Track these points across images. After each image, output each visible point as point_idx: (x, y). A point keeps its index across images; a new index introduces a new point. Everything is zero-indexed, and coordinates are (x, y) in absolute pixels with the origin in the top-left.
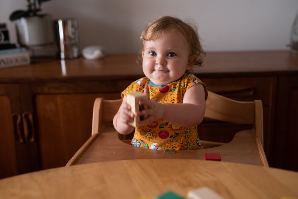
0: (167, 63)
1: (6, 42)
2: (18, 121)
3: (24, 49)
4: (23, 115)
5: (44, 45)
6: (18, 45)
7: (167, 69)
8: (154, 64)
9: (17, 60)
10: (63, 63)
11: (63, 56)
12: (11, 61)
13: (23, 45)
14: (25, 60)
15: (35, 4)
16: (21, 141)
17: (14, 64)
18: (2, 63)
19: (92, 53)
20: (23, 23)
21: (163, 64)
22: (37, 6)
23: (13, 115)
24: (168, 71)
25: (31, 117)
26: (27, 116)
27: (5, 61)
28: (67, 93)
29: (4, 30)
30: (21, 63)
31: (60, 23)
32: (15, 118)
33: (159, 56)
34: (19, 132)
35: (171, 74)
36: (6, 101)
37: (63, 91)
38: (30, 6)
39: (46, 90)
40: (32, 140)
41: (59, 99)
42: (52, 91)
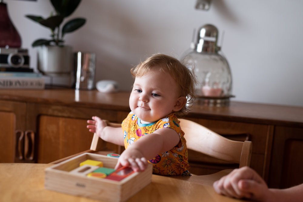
0: (149, 101)
1: (26, 66)
2: (21, 138)
3: (40, 75)
4: (26, 133)
5: (60, 73)
6: (36, 70)
7: (149, 107)
8: (137, 100)
9: (32, 84)
10: (77, 93)
11: (78, 86)
12: (27, 84)
14: (39, 84)
15: (58, 35)
16: (21, 158)
17: (29, 87)
18: (18, 85)
19: (105, 87)
21: (145, 101)
22: (60, 37)
23: (17, 131)
24: (150, 109)
25: (33, 136)
26: (29, 134)
27: (21, 82)
29: (25, 54)
30: (35, 87)
31: (79, 55)
32: (18, 135)
33: (144, 93)
35: (152, 112)
36: (12, 117)
37: (65, 115)
38: (53, 36)
39: (50, 112)
40: (31, 158)
41: (61, 122)
42: (56, 113)
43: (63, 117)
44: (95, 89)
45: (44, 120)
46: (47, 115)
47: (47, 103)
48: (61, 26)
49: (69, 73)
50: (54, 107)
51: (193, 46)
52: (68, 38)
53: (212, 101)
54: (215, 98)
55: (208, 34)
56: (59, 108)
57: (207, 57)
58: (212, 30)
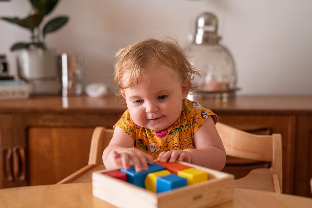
1: (5, 74)
2: (8, 156)
3: (23, 83)
4: (14, 149)
5: (44, 79)
6: (17, 78)
9: (14, 93)
11: (65, 92)
12: (8, 93)
13: (22, 78)
14: (22, 93)
15: (38, 37)
16: (10, 178)
17: (11, 97)
20: (25, 56)
22: (41, 39)
25: (22, 152)
26: (18, 151)
28: (63, 127)
29: (3, 61)
30: (18, 96)
31: (64, 58)
32: (5, 152)
34: (8, 168)
37: (59, 124)
38: (33, 37)
39: (41, 122)
40: (23, 178)
41: (55, 133)
42: (48, 123)
43: (56, 127)
44: (84, 94)
45: (34, 133)
46: (37, 126)
47: (36, 113)
48: (42, 26)
49: (53, 79)
50: (45, 117)
51: (191, 38)
52: (50, 40)
53: (218, 96)
54: (221, 92)
55: (207, 23)
56: (51, 117)
57: (209, 48)
58: (210, 19)
